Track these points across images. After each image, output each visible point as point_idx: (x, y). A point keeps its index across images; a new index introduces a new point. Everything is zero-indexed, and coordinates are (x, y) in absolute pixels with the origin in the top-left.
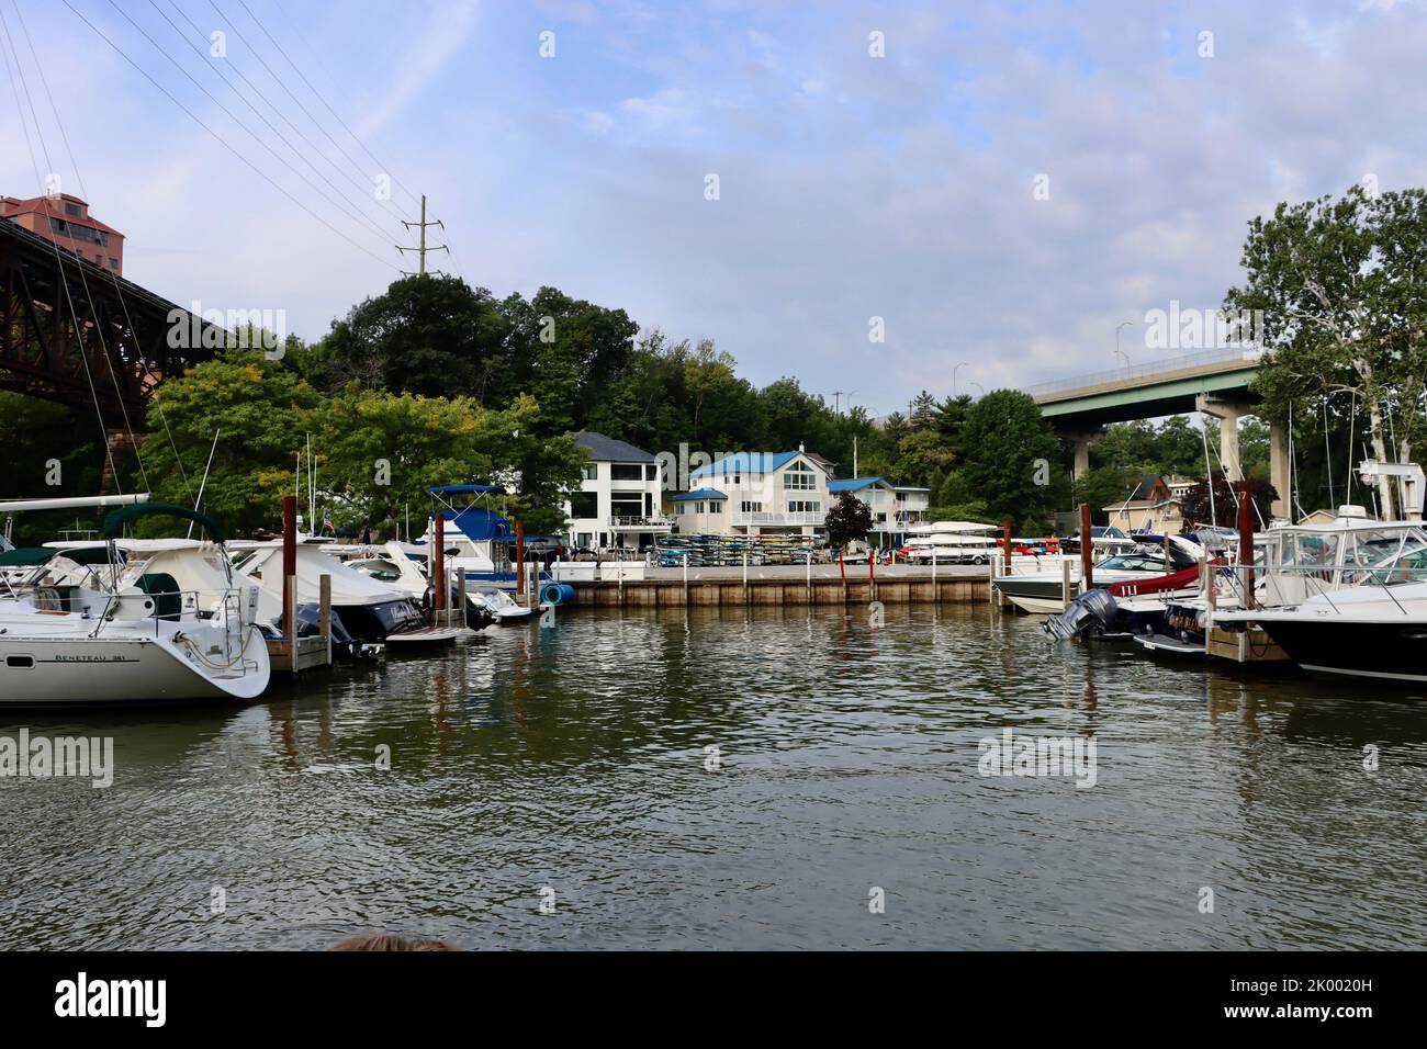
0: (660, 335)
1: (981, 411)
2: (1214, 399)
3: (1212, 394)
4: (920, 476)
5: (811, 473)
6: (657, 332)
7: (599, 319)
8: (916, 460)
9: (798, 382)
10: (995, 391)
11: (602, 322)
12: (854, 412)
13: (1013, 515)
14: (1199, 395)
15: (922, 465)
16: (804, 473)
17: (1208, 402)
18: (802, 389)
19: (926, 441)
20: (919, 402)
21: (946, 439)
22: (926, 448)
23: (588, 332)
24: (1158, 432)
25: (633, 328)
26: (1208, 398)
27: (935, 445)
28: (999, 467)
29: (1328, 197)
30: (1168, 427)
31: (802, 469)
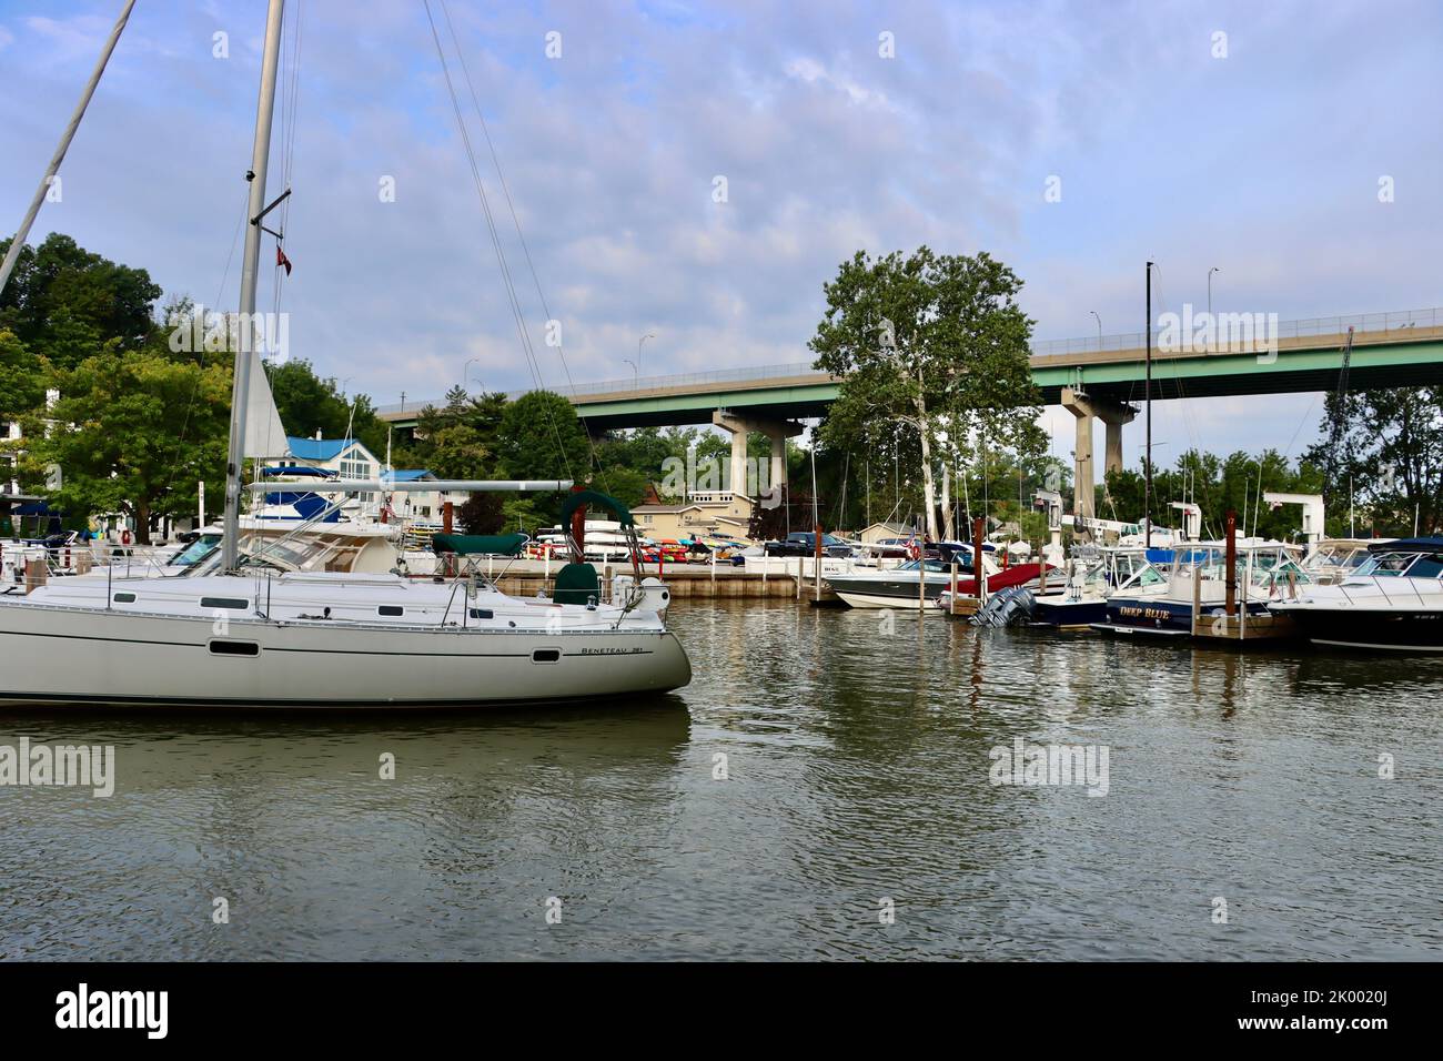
0: (188, 303)
1: (519, 409)
2: (730, 414)
3: (728, 409)
4: (455, 471)
5: (367, 463)
6: (186, 299)
7: (123, 278)
8: (453, 454)
9: (311, 365)
10: (534, 392)
11: (125, 281)
12: (358, 400)
13: (547, 513)
14: (716, 409)
15: (459, 460)
16: (359, 462)
17: (724, 417)
18: (315, 373)
19: (462, 436)
20: (451, 396)
21: (482, 435)
22: (464, 443)
23: (110, 292)
24: (630, 439)
25: (156, 292)
26: (725, 413)
27: (471, 441)
28: (537, 466)
29: (900, 252)
30: (640, 435)
31: (358, 458)
